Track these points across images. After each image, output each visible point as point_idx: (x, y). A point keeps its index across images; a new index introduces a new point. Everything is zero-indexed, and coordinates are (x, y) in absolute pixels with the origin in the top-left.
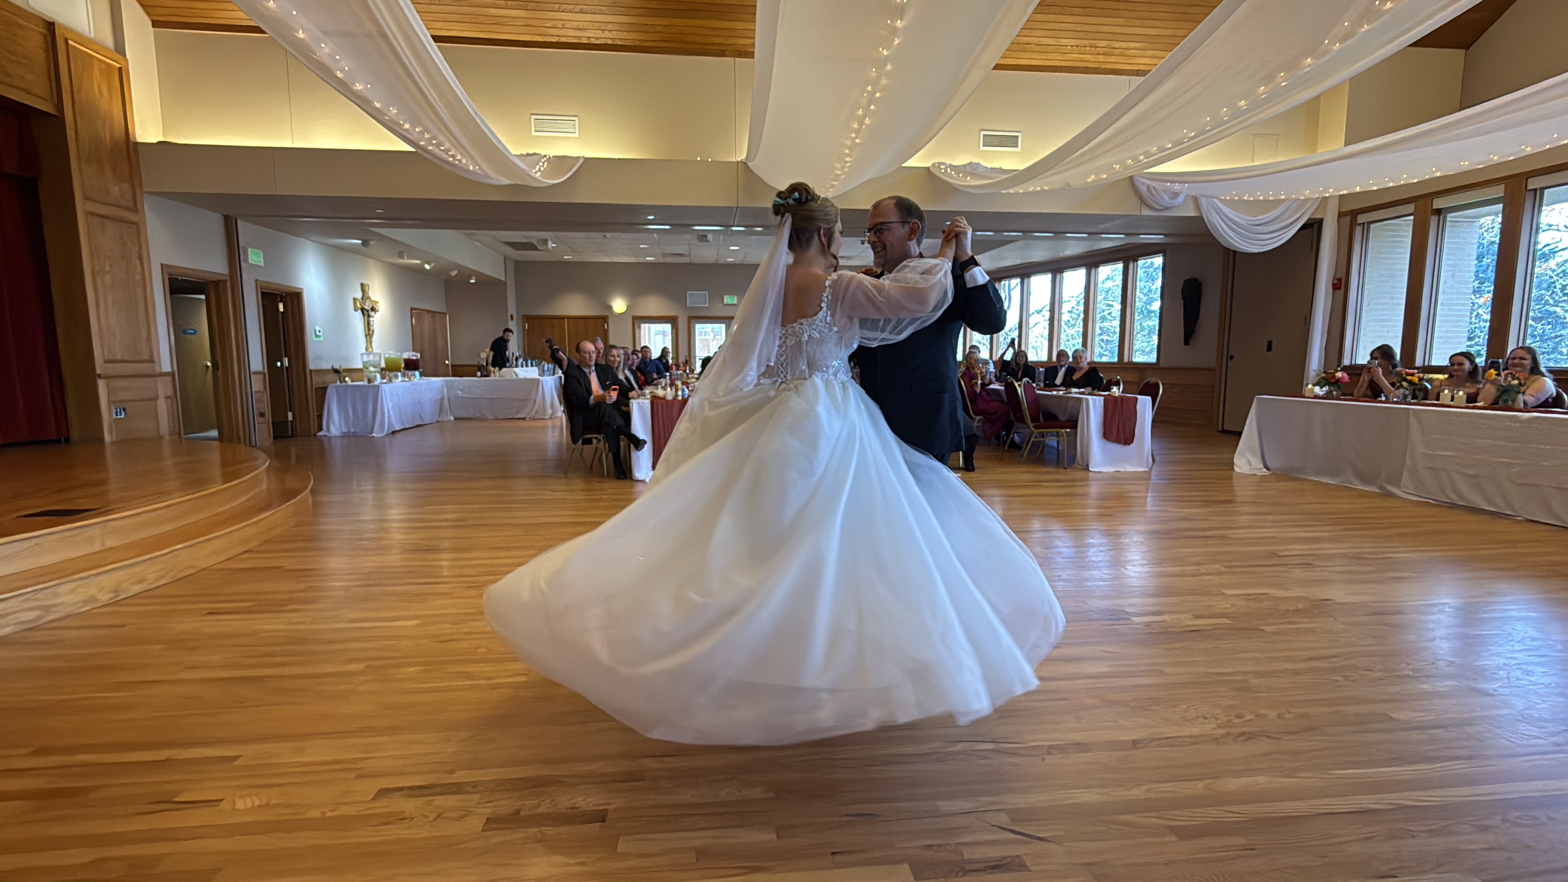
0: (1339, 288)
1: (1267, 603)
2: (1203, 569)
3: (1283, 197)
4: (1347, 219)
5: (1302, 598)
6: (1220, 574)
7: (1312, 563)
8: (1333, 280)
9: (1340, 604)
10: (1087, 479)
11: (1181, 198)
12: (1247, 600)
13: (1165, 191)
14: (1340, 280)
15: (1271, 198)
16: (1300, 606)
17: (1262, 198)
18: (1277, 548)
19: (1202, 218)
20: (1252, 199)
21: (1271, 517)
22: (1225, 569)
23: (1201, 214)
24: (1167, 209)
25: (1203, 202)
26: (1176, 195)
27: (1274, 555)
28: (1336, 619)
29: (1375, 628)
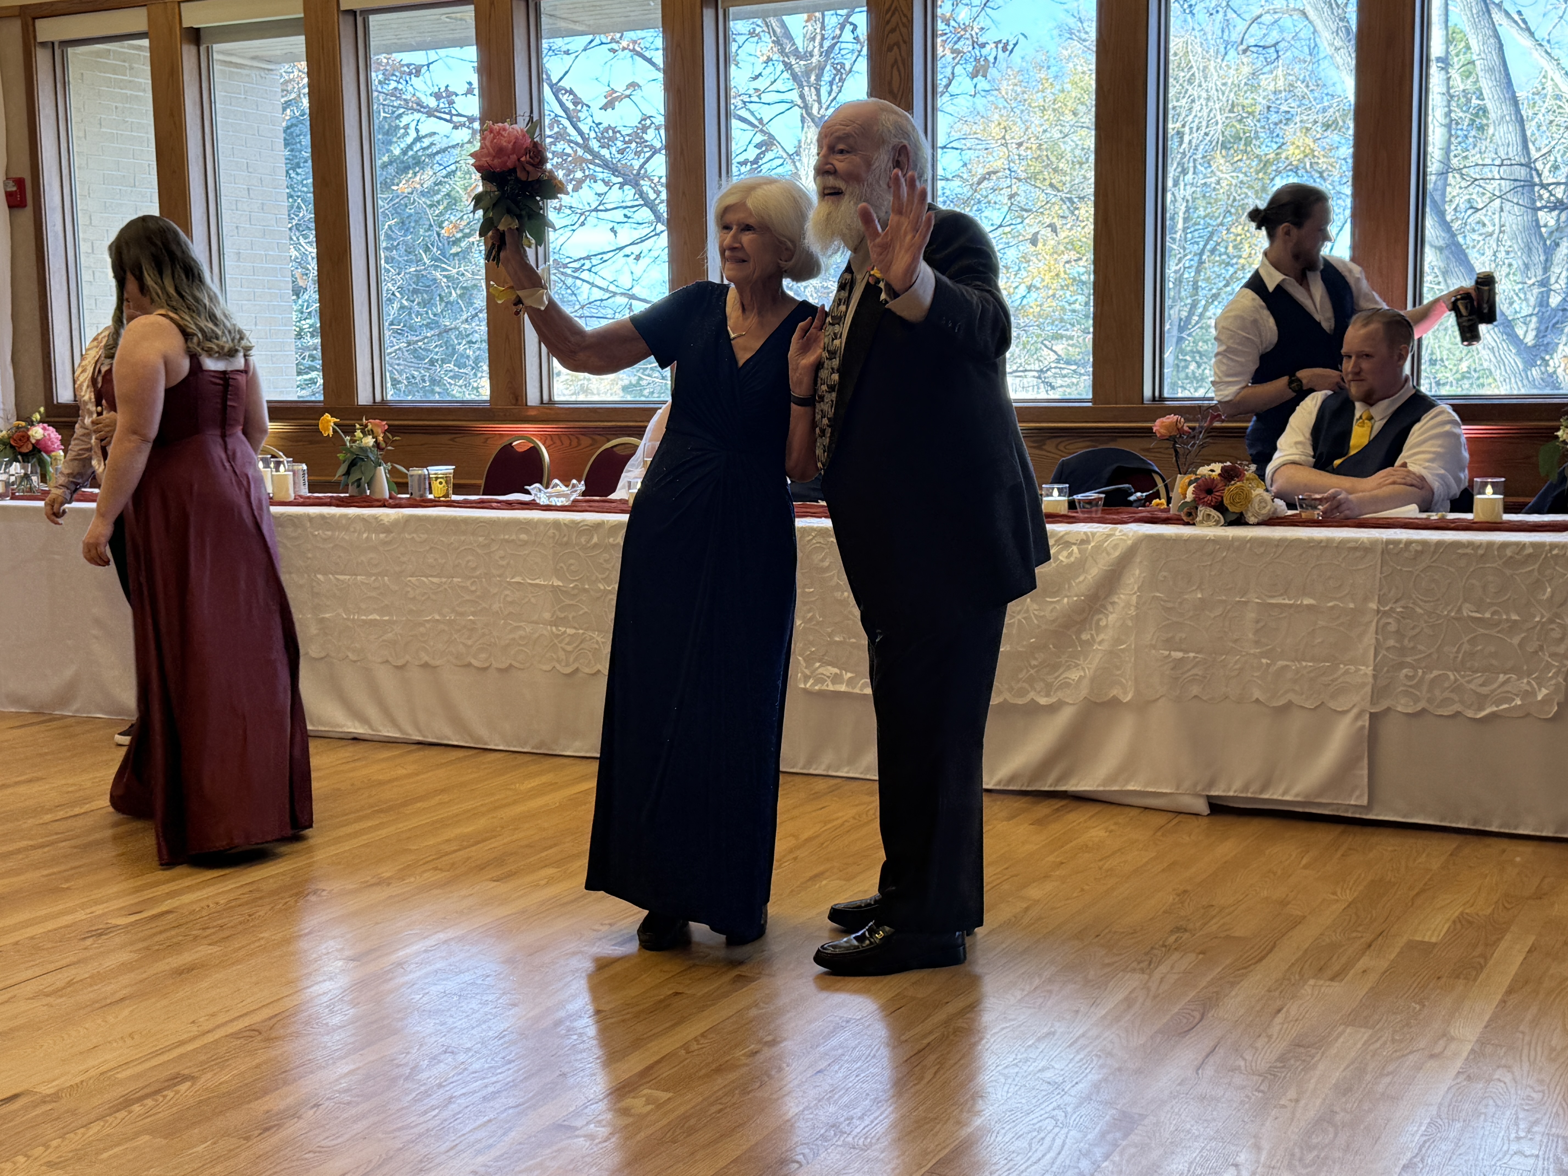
0: (22, 204)
4: (15, 28)
9: (44, 1099)
14: (20, 183)
28: (28, 1157)
29: (115, 1156)
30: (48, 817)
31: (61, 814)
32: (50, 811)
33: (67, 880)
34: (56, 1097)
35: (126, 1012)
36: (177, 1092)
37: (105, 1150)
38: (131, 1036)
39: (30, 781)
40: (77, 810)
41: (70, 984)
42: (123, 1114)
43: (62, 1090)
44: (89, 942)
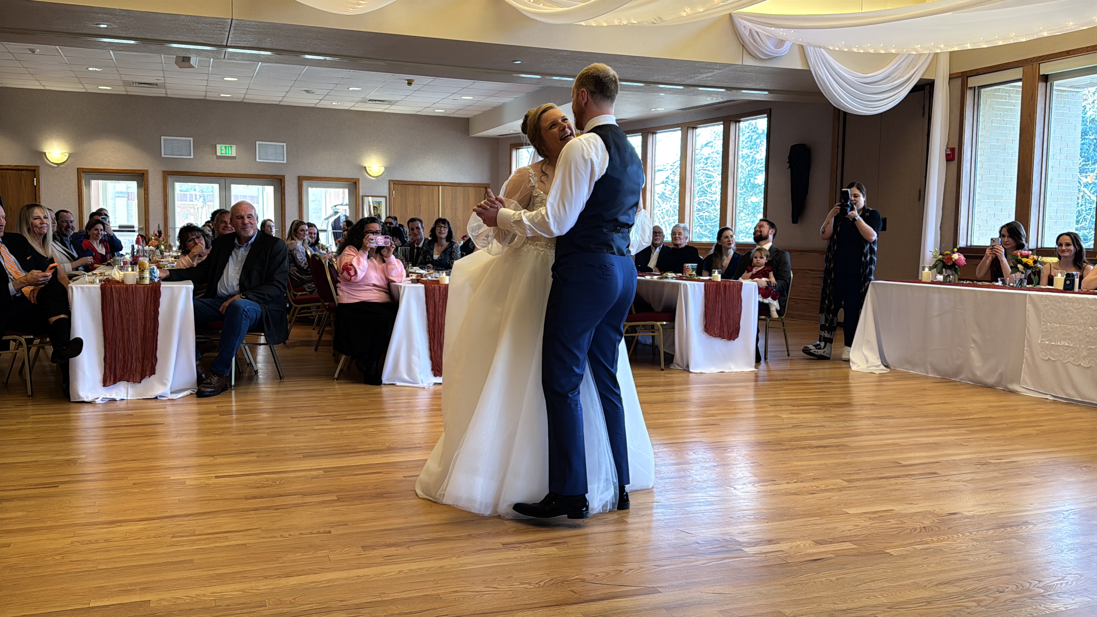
0: (953, 159)
1: (893, 521)
2: (822, 484)
3: (894, 51)
4: (958, 82)
5: (930, 513)
6: (840, 490)
7: (937, 471)
8: (946, 151)
9: (967, 517)
10: (687, 383)
11: (787, 45)
12: (870, 518)
13: (768, 36)
14: (953, 150)
15: (882, 52)
16: (927, 523)
17: (872, 51)
18: (901, 456)
19: (810, 71)
20: (862, 51)
21: (891, 421)
22: (845, 484)
23: (809, 67)
24: (771, 58)
25: (810, 51)
26: (781, 43)
27: (897, 464)
28: (964, 535)
29: (1002, 543)
30: (954, 418)
31: (959, 418)
32: (954, 416)
33: (966, 442)
34: (972, 517)
35: (999, 495)
36: (1027, 527)
37: (996, 540)
38: (1003, 503)
39: (944, 403)
40: (967, 417)
41: (972, 480)
42: (1003, 529)
43: (975, 516)
44: (979, 466)
